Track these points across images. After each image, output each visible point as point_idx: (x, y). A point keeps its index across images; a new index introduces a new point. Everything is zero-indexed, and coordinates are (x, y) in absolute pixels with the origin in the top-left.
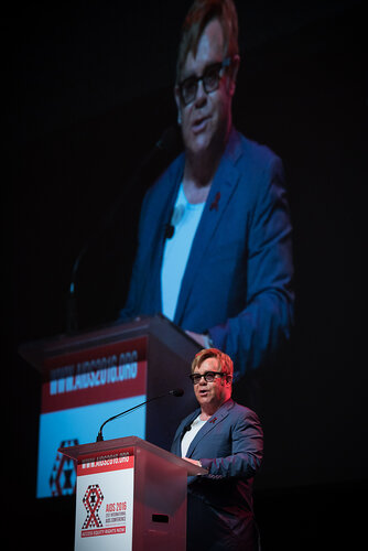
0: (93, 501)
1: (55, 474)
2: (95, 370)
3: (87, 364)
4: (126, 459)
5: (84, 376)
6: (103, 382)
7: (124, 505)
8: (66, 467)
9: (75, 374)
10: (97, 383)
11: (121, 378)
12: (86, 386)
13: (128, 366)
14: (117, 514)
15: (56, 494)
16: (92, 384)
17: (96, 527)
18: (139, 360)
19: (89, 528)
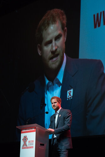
0: (25, 140)
4: (34, 130)
7: (33, 141)
14: (31, 143)
19: (24, 147)
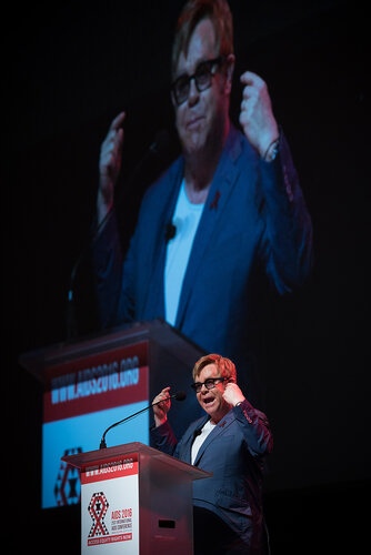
0: (98, 508)
1: (59, 483)
2: (96, 377)
3: (88, 371)
4: (129, 466)
5: (86, 384)
6: (105, 389)
7: (129, 512)
8: (70, 476)
9: (76, 382)
10: (99, 391)
11: (123, 384)
12: (88, 393)
13: (129, 372)
14: (123, 521)
15: (62, 504)
16: (94, 392)
17: (102, 535)
18: (140, 365)
19: (95, 536)
